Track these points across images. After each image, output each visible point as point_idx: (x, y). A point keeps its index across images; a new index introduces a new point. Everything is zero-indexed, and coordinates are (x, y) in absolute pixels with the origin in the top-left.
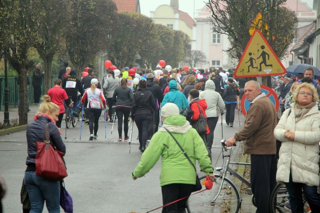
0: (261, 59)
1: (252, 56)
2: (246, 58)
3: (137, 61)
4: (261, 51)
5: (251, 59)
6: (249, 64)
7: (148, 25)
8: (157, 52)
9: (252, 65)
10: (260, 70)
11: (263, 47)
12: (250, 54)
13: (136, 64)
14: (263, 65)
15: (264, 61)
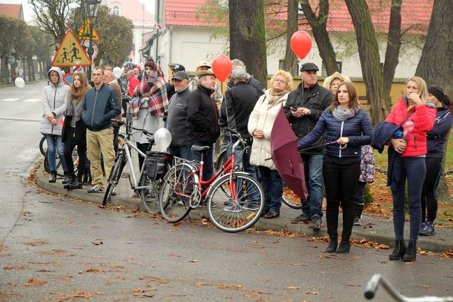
0: (73, 53)
1: (66, 51)
2: (61, 51)
3: (13, 54)
4: (73, 47)
5: (65, 53)
6: (63, 56)
7: (22, 26)
8: (31, 48)
9: (65, 57)
10: (72, 62)
11: (74, 44)
12: (64, 49)
13: (11, 56)
14: (74, 58)
15: (75, 55)
